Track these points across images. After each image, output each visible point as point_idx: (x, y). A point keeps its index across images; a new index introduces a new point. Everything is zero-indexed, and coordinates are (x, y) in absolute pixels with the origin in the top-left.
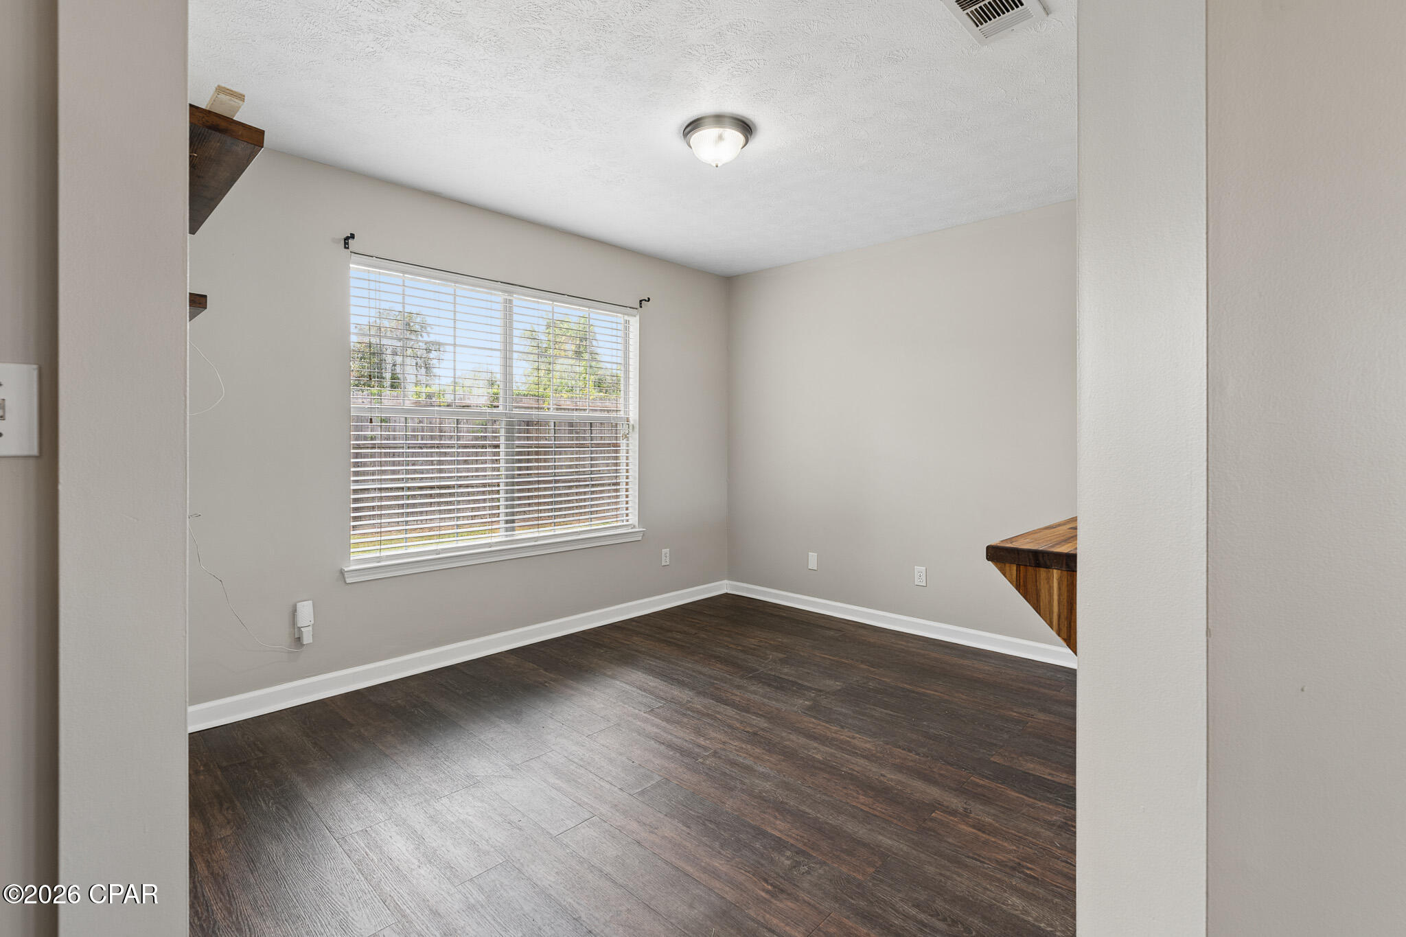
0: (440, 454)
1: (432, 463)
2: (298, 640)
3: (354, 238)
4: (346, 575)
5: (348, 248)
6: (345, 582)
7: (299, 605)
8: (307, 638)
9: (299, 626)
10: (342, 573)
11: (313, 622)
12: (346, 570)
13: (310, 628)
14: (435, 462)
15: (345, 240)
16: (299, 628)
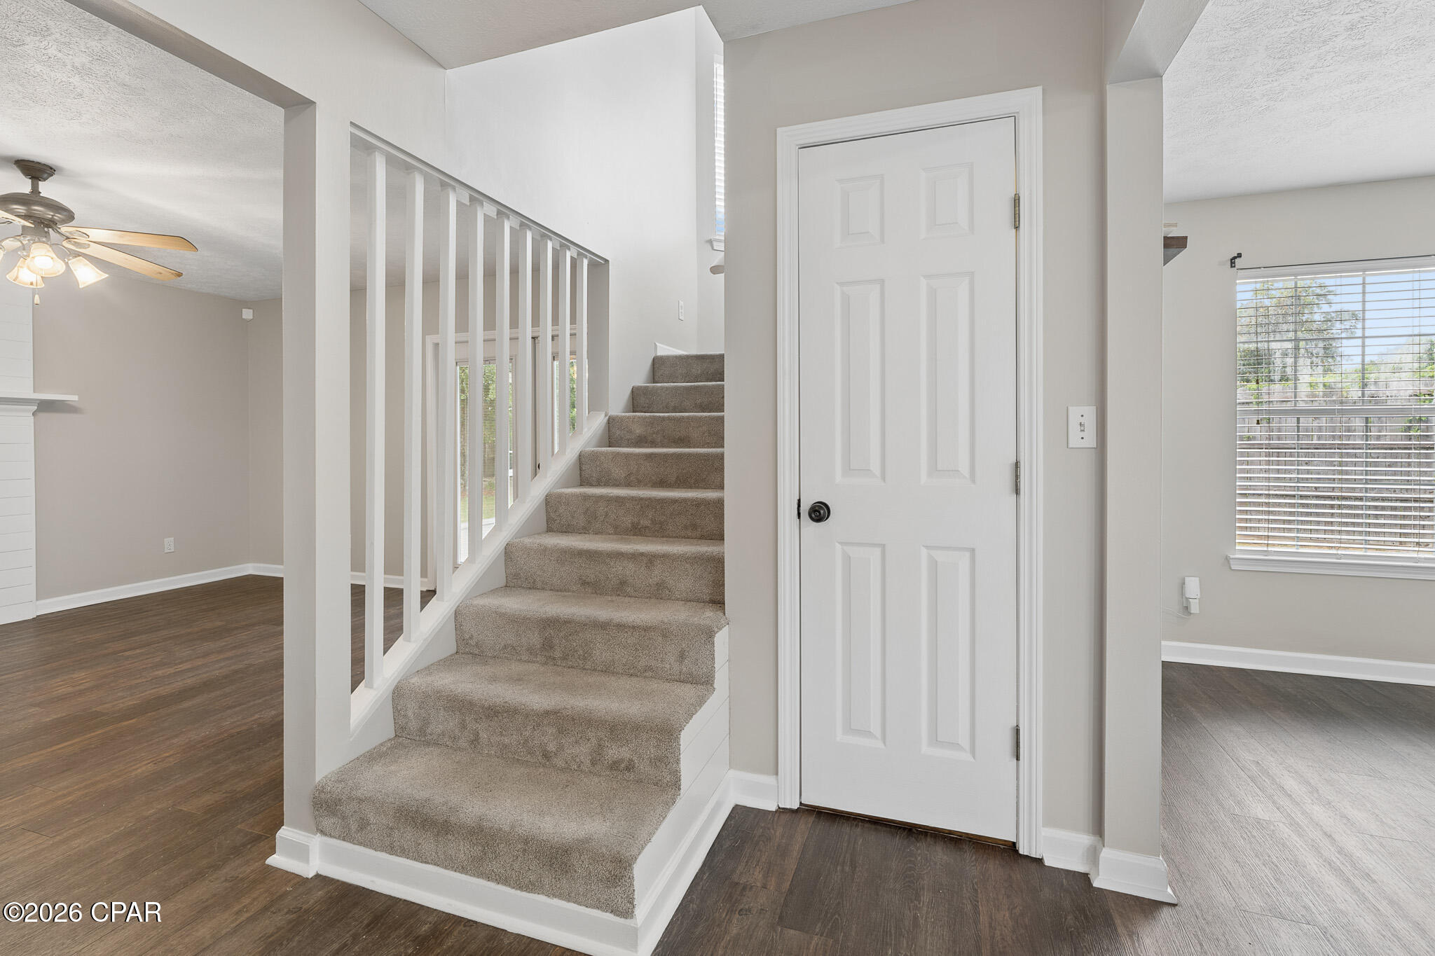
0: (1341, 455)
1: (1332, 464)
2: (1187, 608)
3: (1241, 257)
4: (1231, 562)
5: (1235, 267)
6: (1230, 568)
7: (1187, 579)
8: (1195, 608)
9: (1187, 596)
10: (1227, 559)
11: (1199, 597)
12: (1232, 556)
13: (1197, 601)
14: (1336, 463)
15: (1231, 260)
16: (1187, 598)
